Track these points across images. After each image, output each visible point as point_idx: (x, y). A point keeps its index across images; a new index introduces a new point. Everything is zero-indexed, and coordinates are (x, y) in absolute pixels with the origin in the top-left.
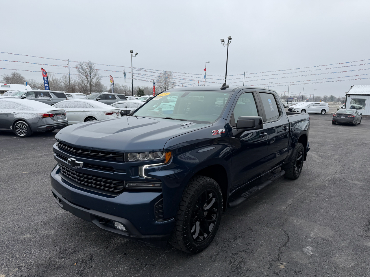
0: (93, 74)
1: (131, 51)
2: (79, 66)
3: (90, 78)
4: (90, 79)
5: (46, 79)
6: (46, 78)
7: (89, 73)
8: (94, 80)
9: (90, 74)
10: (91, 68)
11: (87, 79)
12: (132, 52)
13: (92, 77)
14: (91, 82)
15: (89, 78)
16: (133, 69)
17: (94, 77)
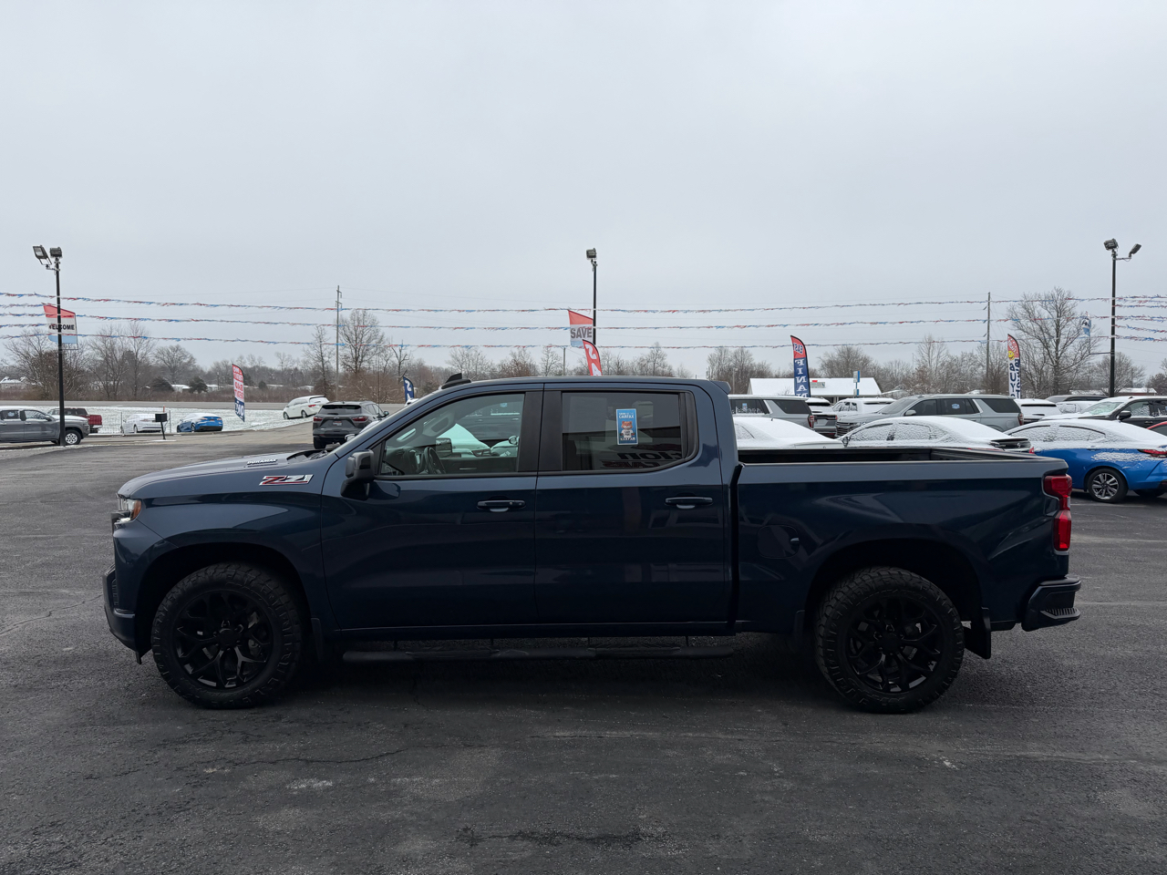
0: (1066, 329)
1: (1110, 242)
2: (1020, 310)
3: (1057, 343)
4: (1057, 348)
5: (802, 364)
6: (801, 361)
7: (1053, 331)
8: (1070, 350)
9: (1058, 331)
10: (1060, 312)
11: (1047, 347)
12: (1111, 245)
13: (1063, 341)
14: (1058, 358)
15: (1052, 343)
16: (1117, 303)
17: (1070, 340)
